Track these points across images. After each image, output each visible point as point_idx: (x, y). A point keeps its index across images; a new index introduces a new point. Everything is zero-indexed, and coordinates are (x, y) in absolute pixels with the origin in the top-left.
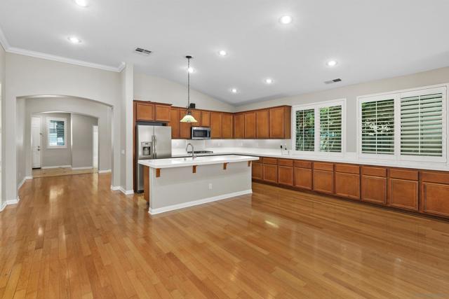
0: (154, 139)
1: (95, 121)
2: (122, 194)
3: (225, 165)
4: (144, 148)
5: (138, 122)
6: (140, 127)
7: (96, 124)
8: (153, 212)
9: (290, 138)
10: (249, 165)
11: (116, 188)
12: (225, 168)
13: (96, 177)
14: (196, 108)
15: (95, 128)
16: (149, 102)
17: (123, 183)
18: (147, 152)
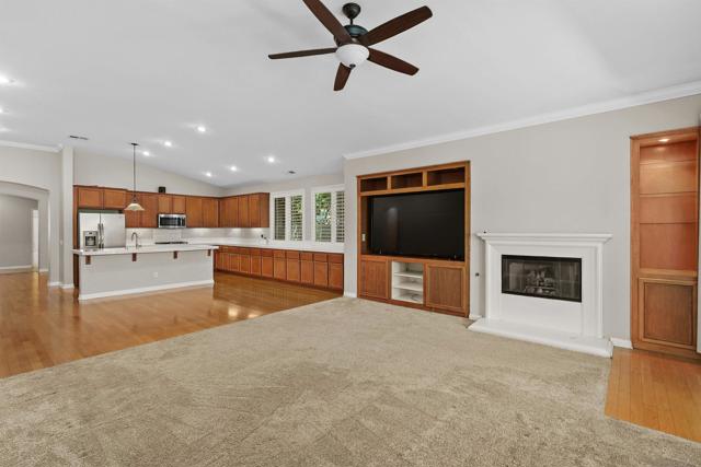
0: (101, 227)
1: (34, 203)
2: (61, 289)
3: (176, 253)
4: (87, 238)
5: (80, 208)
6: (82, 215)
7: (36, 207)
8: (83, 297)
9: (268, 227)
10: (209, 254)
11: (54, 283)
12: (175, 256)
13: (36, 276)
14: (167, 192)
15: (36, 213)
16: (96, 187)
17: (62, 279)
18: (91, 242)
